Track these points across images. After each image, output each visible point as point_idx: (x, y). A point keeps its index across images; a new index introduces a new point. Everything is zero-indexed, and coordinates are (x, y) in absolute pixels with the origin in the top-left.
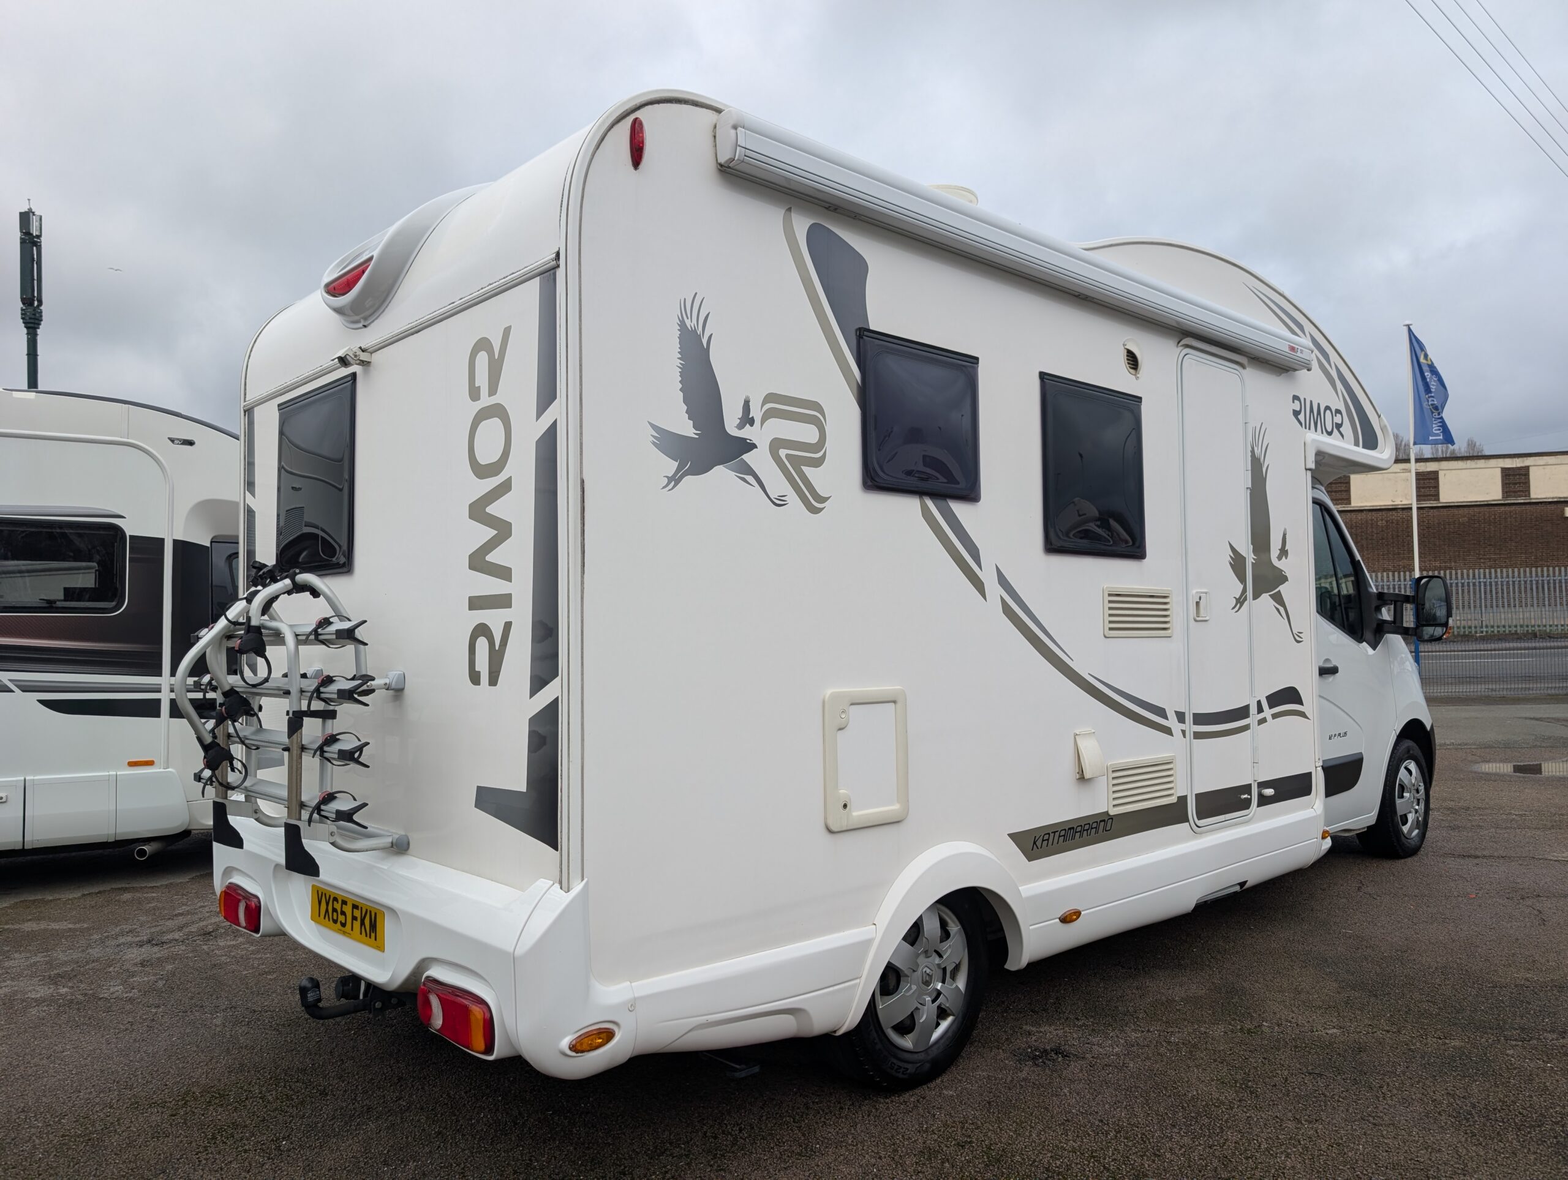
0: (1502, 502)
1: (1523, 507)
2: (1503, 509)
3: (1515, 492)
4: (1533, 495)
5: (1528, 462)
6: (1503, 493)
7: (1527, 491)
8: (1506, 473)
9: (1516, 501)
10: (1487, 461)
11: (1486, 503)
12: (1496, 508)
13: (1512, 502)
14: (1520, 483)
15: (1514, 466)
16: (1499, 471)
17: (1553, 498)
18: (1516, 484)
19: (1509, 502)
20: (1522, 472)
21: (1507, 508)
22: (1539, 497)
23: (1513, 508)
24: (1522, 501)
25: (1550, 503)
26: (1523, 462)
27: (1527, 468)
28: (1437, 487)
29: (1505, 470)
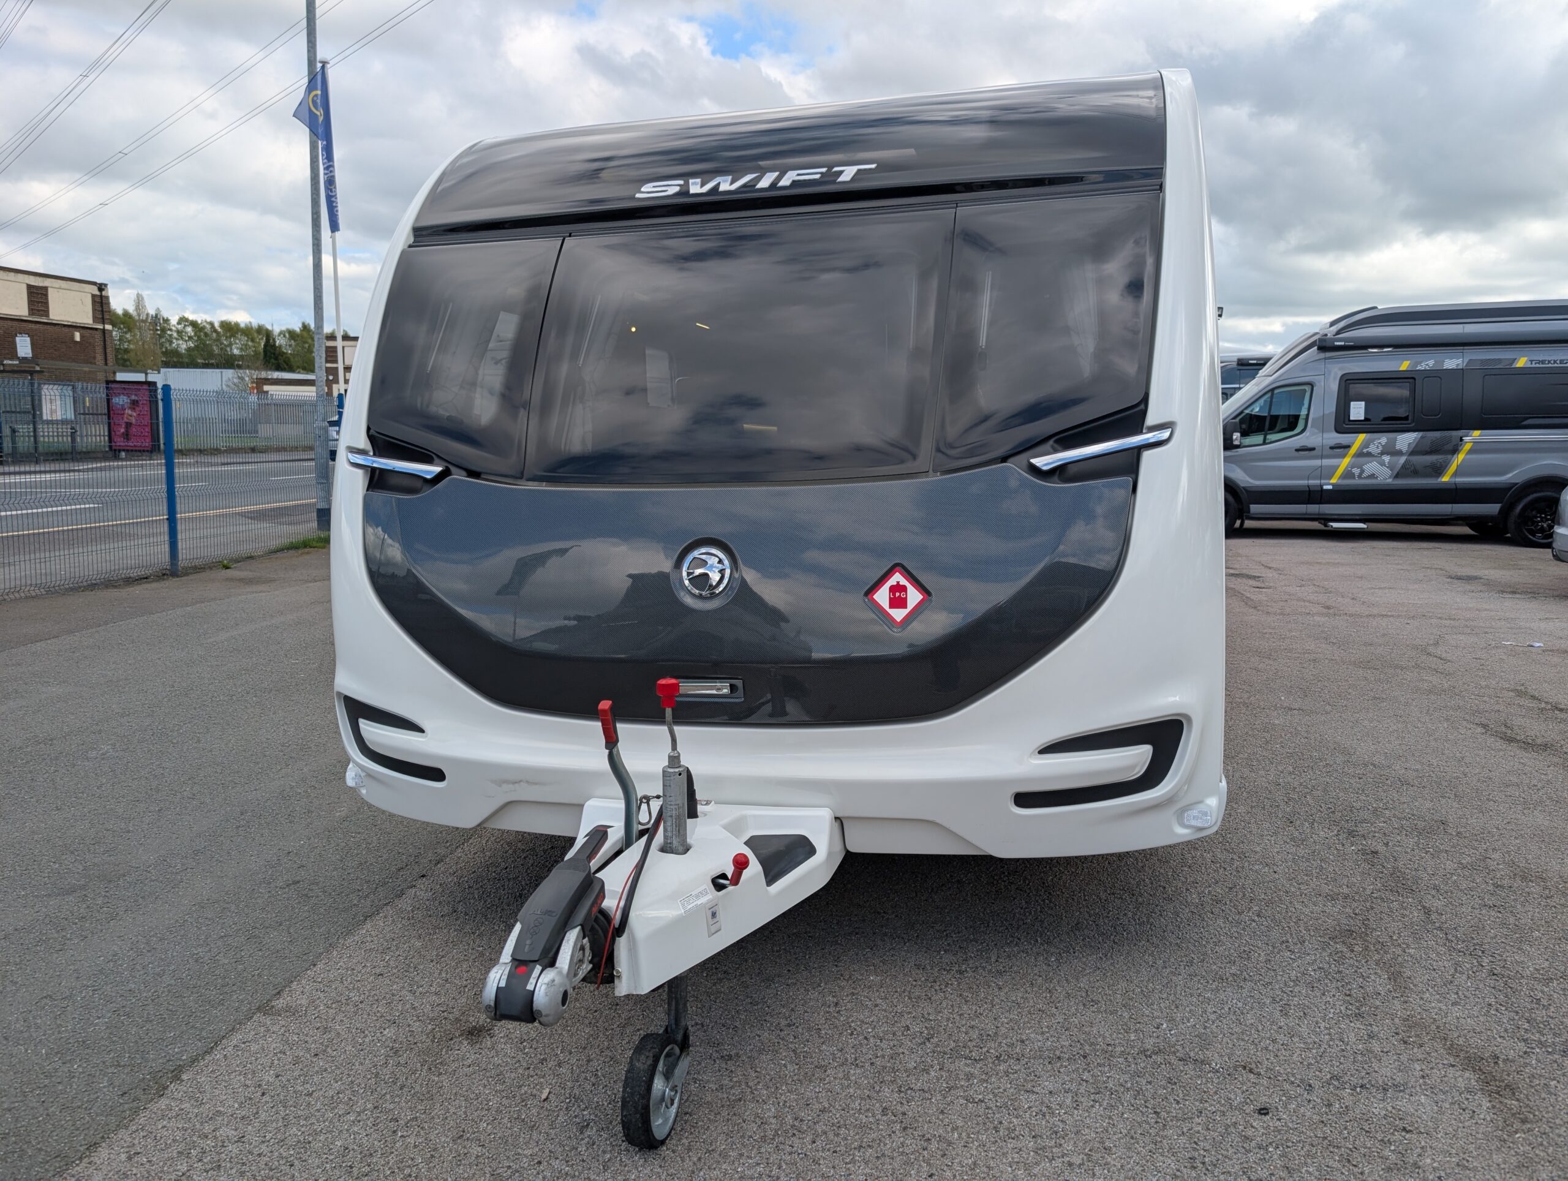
1: (46, 327)
2: (28, 325)
3: (38, 310)
4: (51, 317)
5: (47, 282)
10: (16, 274)
11: (18, 318)
12: (24, 324)
13: (38, 319)
14: (41, 302)
15: (36, 284)
16: (25, 287)
17: (67, 322)
18: (38, 302)
19: (35, 319)
20: (43, 292)
21: (34, 326)
22: (58, 319)
23: (38, 326)
24: (45, 321)
25: (65, 326)
26: (43, 282)
27: (46, 288)
29: (30, 287)
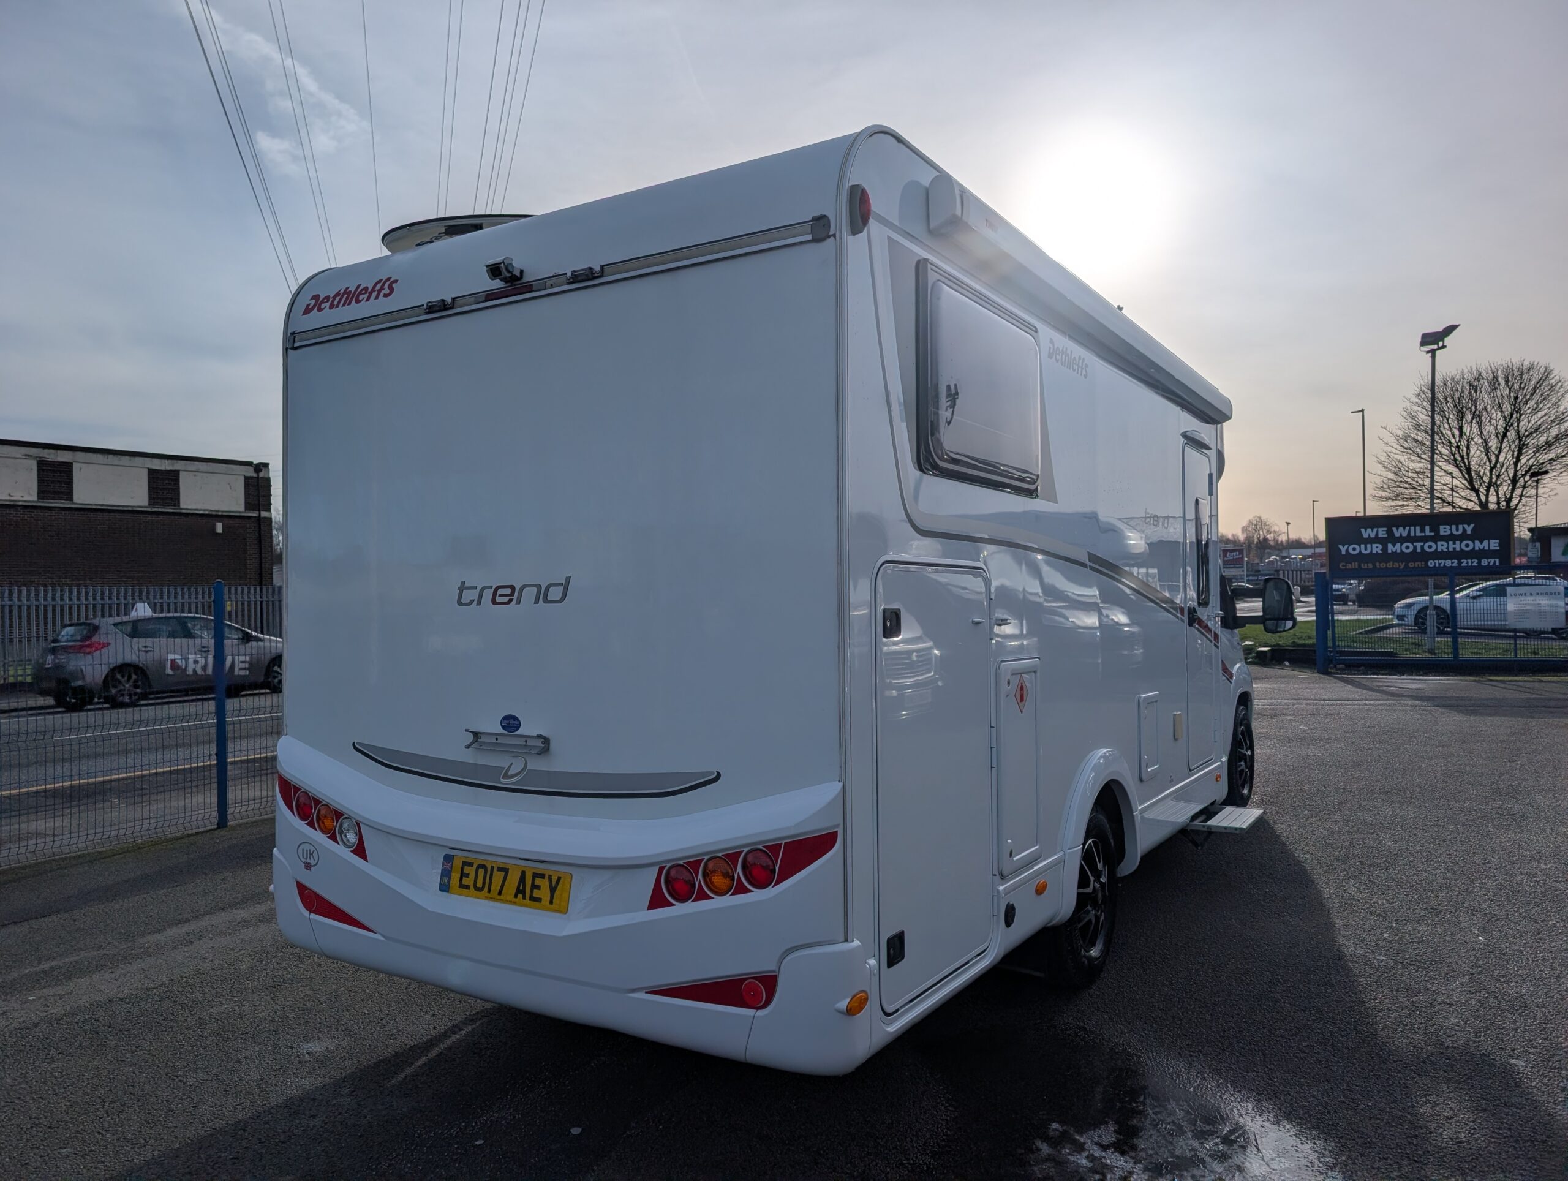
0: (149, 509)
2: (149, 518)
3: (163, 499)
5: (177, 466)
6: (149, 500)
7: (175, 499)
9: (164, 510)
10: (132, 458)
11: (130, 509)
12: (142, 516)
13: (160, 510)
14: (169, 489)
15: (163, 468)
16: (145, 473)
17: (204, 510)
18: (164, 489)
19: (156, 510)
20: (172, 477)
21: (154, 518)
22: (189, 508)
23: (161, 517)
24: (171, 511)
26: (173, 465)
27: (176, 473)
28: (70, 483)
29: (152, 472)
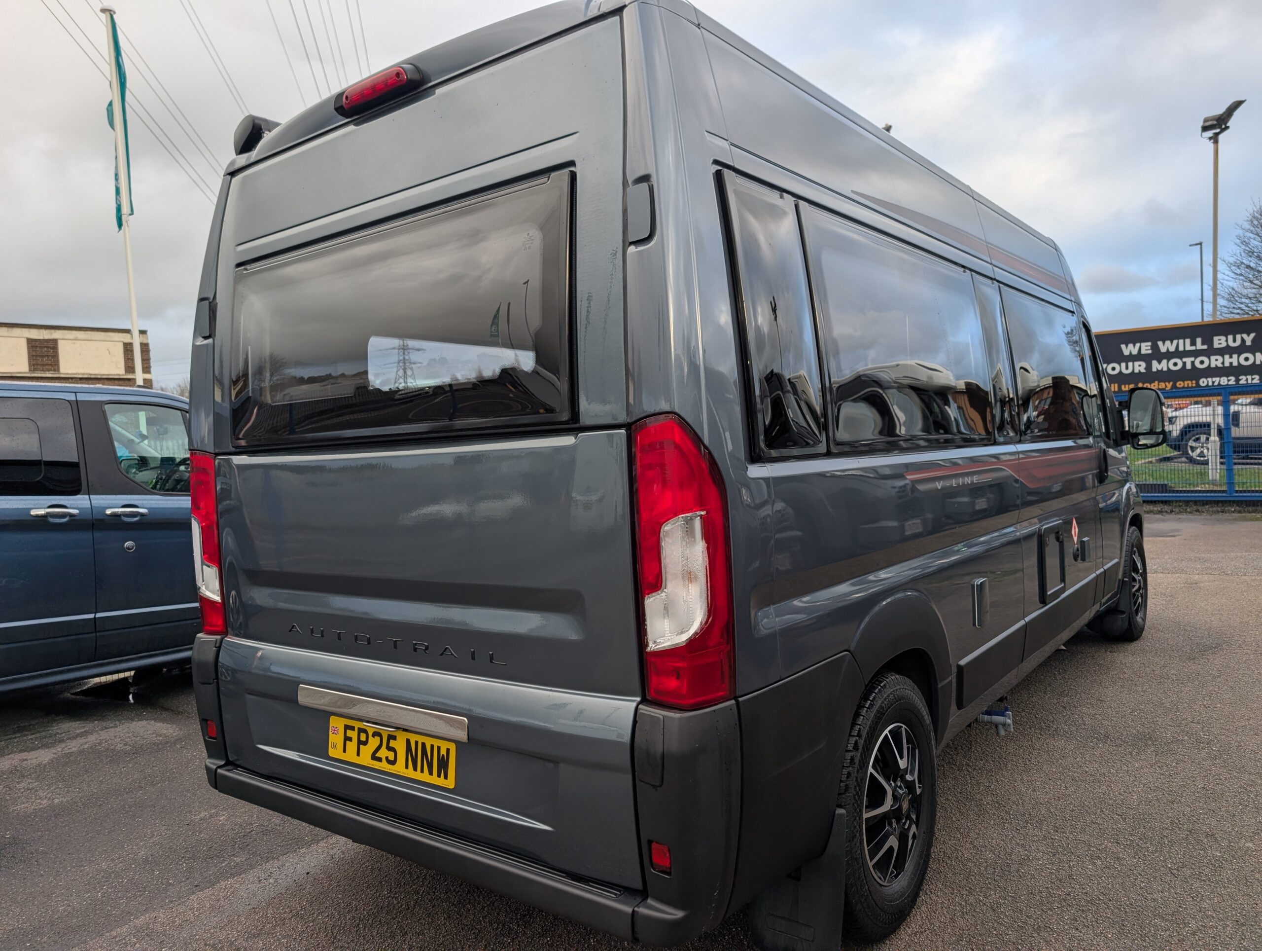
0: (28, 375)
1: (54, 384)
2: (28, 382)
3: (43, 365)
4: (62, 370)
5: (55, 335)
6: (30, 366)
7: (55, 365)
8: (32, 344)
9: (43, 375)
10: (10, 329)
11: (9, 375)
12: (21, 381)
14: (48, 356)
15: (41, 337)
19: (36, 375)
20: (50, 345)
22: (69, 372)
25: (82, 378)
26: (51, 334)
27: (55, 341)
29: (31, 342)
